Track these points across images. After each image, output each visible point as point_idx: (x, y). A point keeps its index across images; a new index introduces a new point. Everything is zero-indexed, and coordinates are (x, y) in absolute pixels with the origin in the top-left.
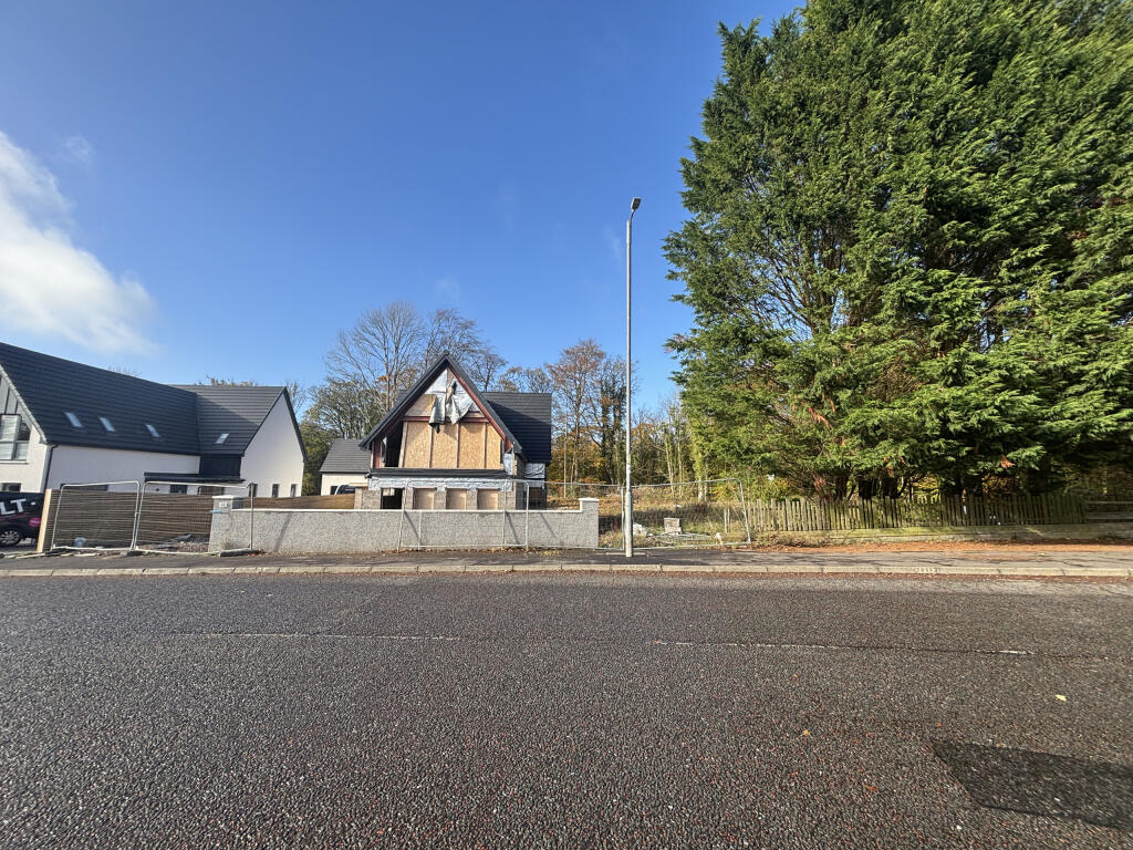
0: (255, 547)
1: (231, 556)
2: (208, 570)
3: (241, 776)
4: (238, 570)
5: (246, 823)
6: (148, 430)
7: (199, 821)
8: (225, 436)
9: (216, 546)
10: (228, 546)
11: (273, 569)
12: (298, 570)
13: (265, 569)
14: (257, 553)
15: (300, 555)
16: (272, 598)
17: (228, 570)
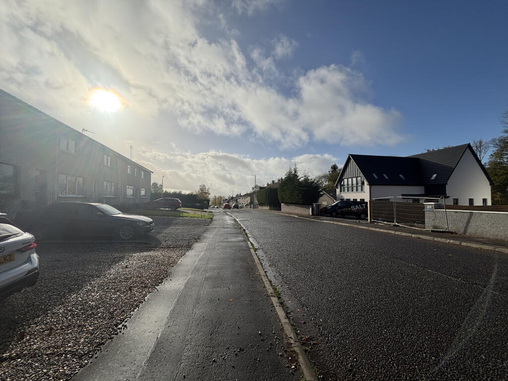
0: (450, 229)
1: (435, 232)
2: (421, 236)
3: (402, 334)
4: (436, 239)
5: (396, 357)
6: (400, 177)
7: (378, 340)
8: (435, 175)
9: (428, 227)
10: (435, 227)
11: (457, 242)
12: (474, 246)
13: (451, 241)
14: (452, 233)
15: (482, 238)
16: (451, 257)
17: (431, 238)
